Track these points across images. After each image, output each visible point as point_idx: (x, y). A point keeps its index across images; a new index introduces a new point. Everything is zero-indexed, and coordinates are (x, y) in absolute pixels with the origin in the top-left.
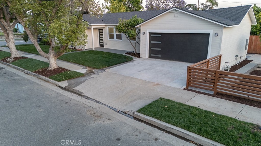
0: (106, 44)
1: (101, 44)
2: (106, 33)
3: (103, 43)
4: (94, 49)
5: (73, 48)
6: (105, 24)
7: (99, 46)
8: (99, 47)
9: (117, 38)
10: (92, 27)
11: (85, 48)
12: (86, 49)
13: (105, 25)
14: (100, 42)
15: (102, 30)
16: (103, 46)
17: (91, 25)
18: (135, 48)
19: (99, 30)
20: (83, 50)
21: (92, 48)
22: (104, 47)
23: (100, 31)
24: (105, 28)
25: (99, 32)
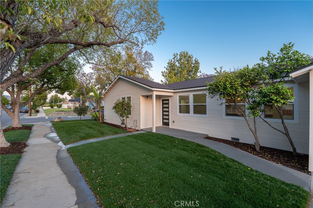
0: (174, 122)
1: (165, 121)
2: (175, 104)
3: (168, 119)
4: (154, 131)
5: (124, 126)
6: (174, 90)
7: (161, 124)
8: (162, 127)
9: (195, 112)
10: (155, 94)
11: (140, 128)
12: (141, 130)
13: (174, 92)
14: (163, 119)
15: (168, 100)
16: (169, 125)
17: (153, 89)
18: (255, 133)
19: (163, 100)
20: (138, 130)
21: (151, 128)
22: (170, 127)
23: (165, 102)
24: (173, 97)
25: (163, 104)
